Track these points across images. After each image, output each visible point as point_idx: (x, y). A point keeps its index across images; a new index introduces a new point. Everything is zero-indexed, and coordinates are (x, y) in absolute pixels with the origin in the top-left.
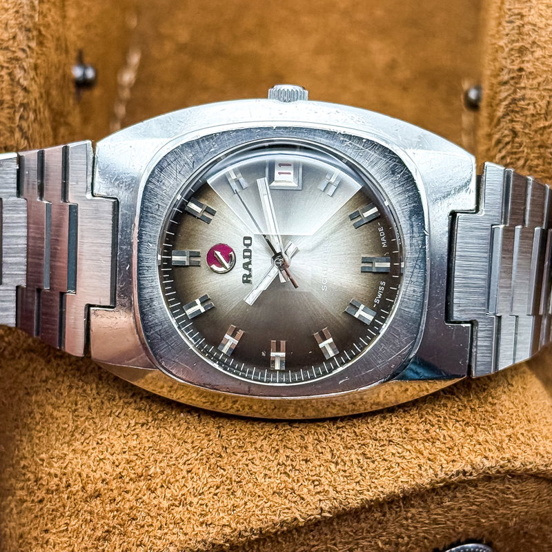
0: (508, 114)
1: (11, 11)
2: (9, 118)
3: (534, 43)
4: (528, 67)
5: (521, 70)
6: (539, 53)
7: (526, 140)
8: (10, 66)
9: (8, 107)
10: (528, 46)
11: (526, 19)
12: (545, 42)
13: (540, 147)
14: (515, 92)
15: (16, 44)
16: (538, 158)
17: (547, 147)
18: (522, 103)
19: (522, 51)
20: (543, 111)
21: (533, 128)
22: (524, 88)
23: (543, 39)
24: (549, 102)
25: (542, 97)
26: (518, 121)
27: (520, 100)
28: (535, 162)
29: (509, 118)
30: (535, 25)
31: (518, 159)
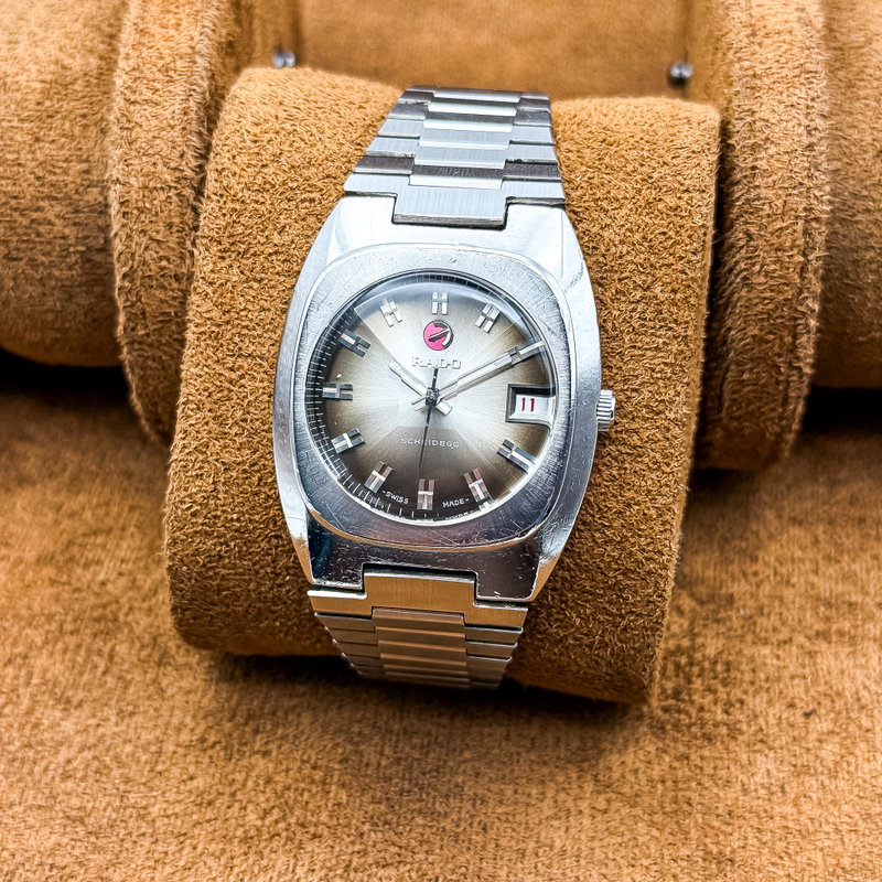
0: (742, 216)
1: (177, 128)
2: (179, 243)
3: (768, 139)
4: (762, 164)
5: (754, 168)
6: (773, 150)
7: (761, 242)
8: (179, 186)
9: (178, 231)
10: (762, 143)
11: (757, 116)
12: (779, 138)
13: (777, 250)
14: (748, 191)
15: (184, 163)
16: (775, 263)
17: (785, 251)
18: (757, 203)
19: (754, 148)
20: (779, 212)
21: (770, 230)
22: (758, 187)
23: (776, 135)
24: (785, 202)
25: (778, 197)
26: (753, 223)
27: (754, 200)
28: (773, 267)
29: (743, 219)
30: (767, 121)
31: (754, 265)
